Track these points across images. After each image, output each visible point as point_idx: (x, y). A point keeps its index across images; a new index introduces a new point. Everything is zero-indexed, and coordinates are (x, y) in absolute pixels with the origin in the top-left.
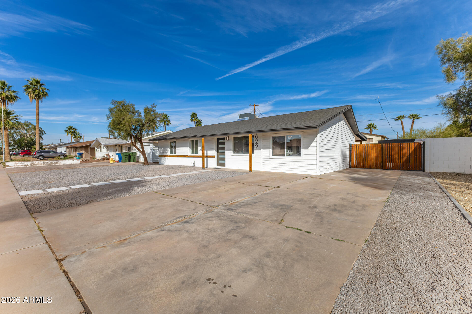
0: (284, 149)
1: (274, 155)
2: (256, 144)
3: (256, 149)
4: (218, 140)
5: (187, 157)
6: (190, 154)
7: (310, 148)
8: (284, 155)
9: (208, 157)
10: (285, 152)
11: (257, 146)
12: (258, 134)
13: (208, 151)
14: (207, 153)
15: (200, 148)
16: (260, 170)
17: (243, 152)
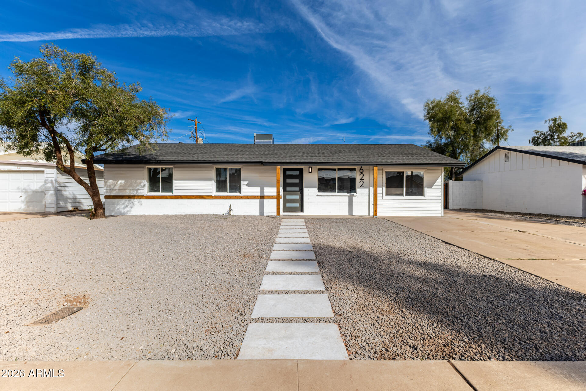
0: (402, 187)
1: (387, 194)
2: (361, 179)
3: (361, 187)
4: (285, 170)
5: (207, 197)
6: (214, 193)
7: (434, 187)
8: (402, 195)
9: (265, 198)
10: (403, 191)
11: (362, 182)
12: (364, 167)
13: (265, 188)
14: (262, 191)
15: (246, 182)
16: (368, 215)
17: (337, 190)
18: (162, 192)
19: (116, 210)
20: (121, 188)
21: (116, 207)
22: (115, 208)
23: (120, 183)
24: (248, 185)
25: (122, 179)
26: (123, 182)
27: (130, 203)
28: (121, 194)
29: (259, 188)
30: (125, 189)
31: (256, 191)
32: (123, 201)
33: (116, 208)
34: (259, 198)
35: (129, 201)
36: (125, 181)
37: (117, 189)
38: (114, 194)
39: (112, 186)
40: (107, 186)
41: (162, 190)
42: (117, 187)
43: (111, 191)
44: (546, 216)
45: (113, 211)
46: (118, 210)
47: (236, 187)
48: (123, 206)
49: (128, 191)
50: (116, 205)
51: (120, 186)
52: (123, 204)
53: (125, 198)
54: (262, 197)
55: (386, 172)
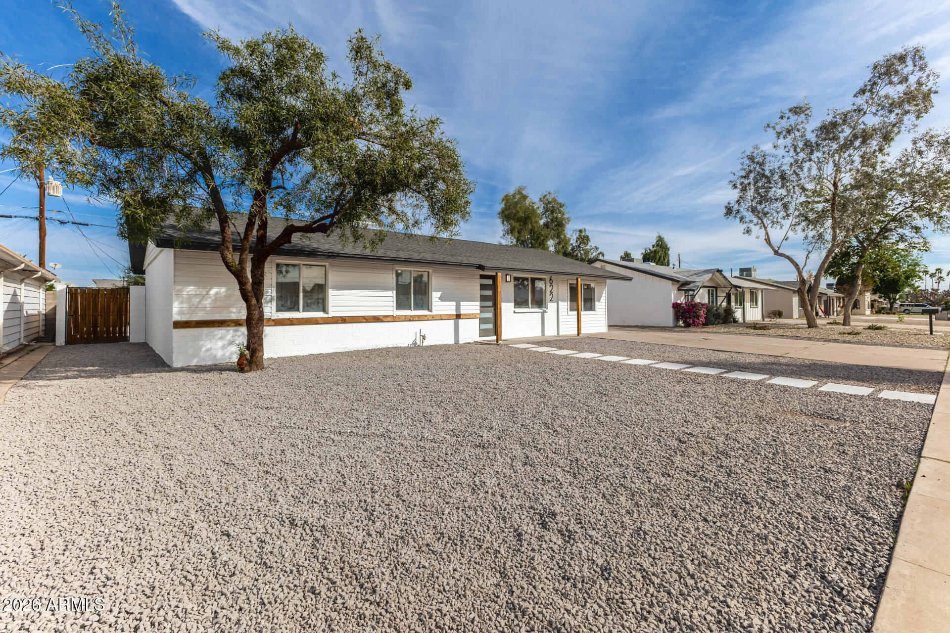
2: (550, 292)
3: (550, 301)
4: (482, 278)
5: (385, 319)
6: (393, 311)
7: (601, 301)
9: (462, 317)
11: (552, 295)
13: (462, 303)
14: (458, 307)
15: (438, 294)
16: (556, 334)
17: (530, 305)
18: (304, 311)
19: (202, 354)
20: (218, 304)
21: (203, 345)
22: (200, 348)
23: (217, 294)
24: (442, 299)
25: (219, 285)
26: (223, 290)
27: (239, 336)
28: (217, 317)
29: (454, 303)
30: (228, 307)
31: (449, 308)
32: (220, 332)
33: (204, 349)
34: (455, 317)
35: (236, 331)
36: (227, 290)
37: (208, 306)
38: (200, 316)
39: (196, 300)
40: (180, 299)
41: (304, 307)
42: (207, 303)
43: (193, 309)
44: (654, 327)
45: (194, 356)
46: (208, 353)
47: (423, 302)
48: (220, 344)
49: (234, 310)
50: (202, 343)
51: (215, 300)
52: (221, 338)
53: (228, 326)
54: (458, 316)
55: (570, 284)
